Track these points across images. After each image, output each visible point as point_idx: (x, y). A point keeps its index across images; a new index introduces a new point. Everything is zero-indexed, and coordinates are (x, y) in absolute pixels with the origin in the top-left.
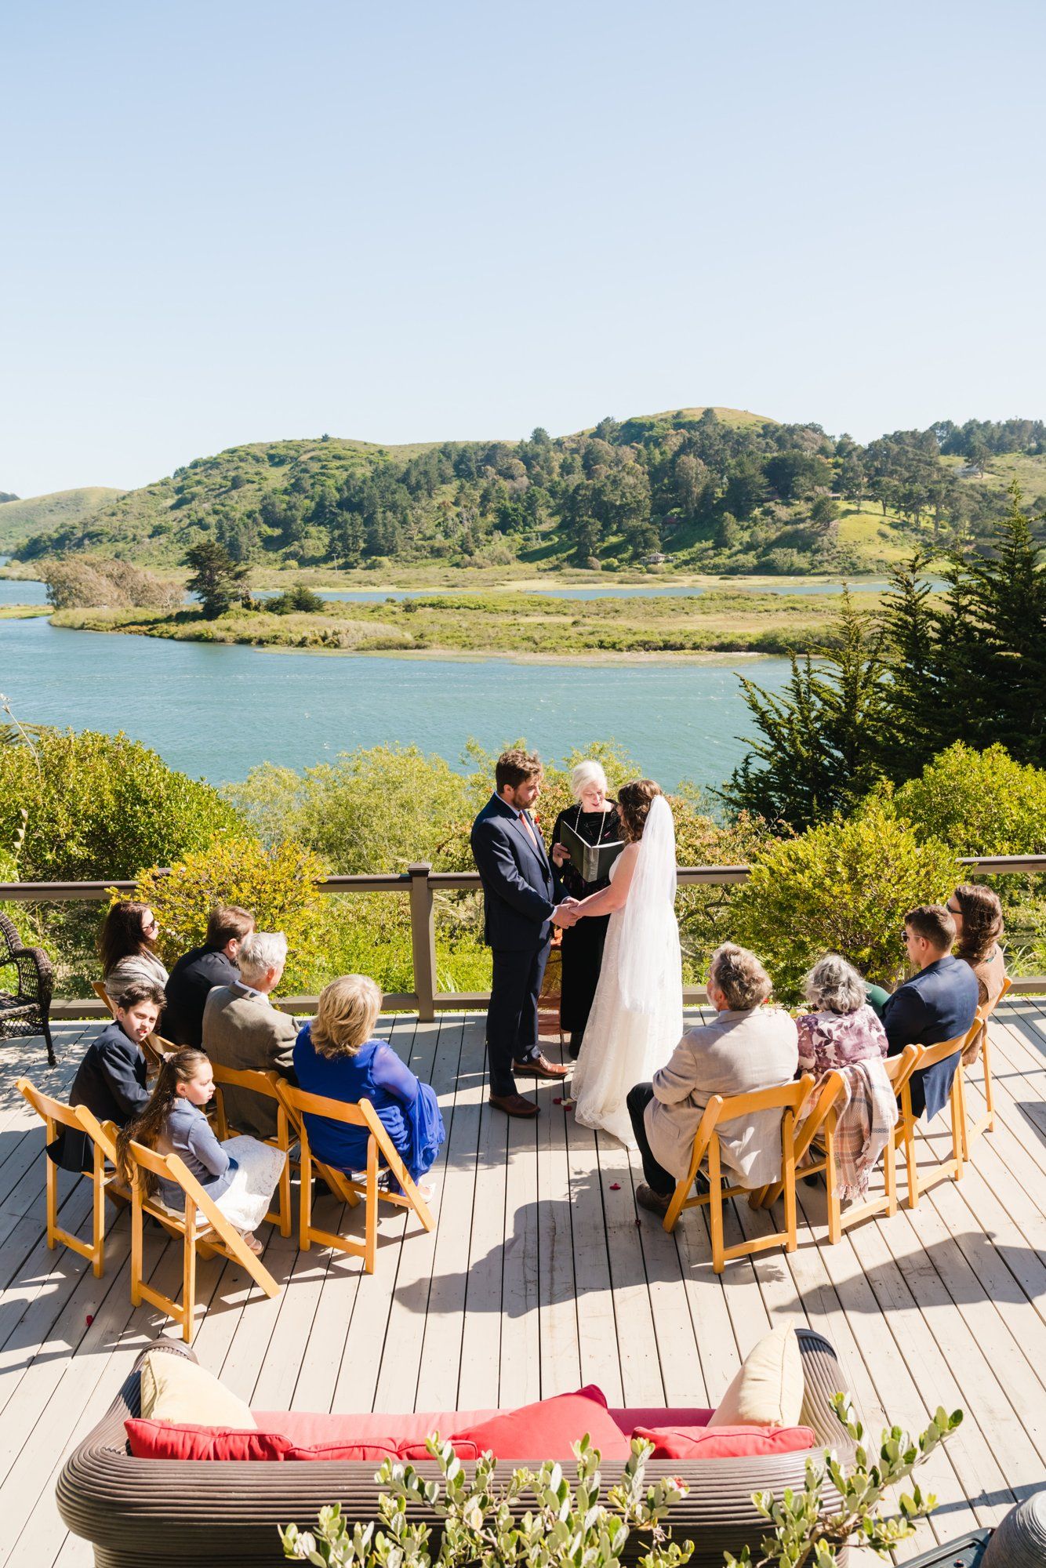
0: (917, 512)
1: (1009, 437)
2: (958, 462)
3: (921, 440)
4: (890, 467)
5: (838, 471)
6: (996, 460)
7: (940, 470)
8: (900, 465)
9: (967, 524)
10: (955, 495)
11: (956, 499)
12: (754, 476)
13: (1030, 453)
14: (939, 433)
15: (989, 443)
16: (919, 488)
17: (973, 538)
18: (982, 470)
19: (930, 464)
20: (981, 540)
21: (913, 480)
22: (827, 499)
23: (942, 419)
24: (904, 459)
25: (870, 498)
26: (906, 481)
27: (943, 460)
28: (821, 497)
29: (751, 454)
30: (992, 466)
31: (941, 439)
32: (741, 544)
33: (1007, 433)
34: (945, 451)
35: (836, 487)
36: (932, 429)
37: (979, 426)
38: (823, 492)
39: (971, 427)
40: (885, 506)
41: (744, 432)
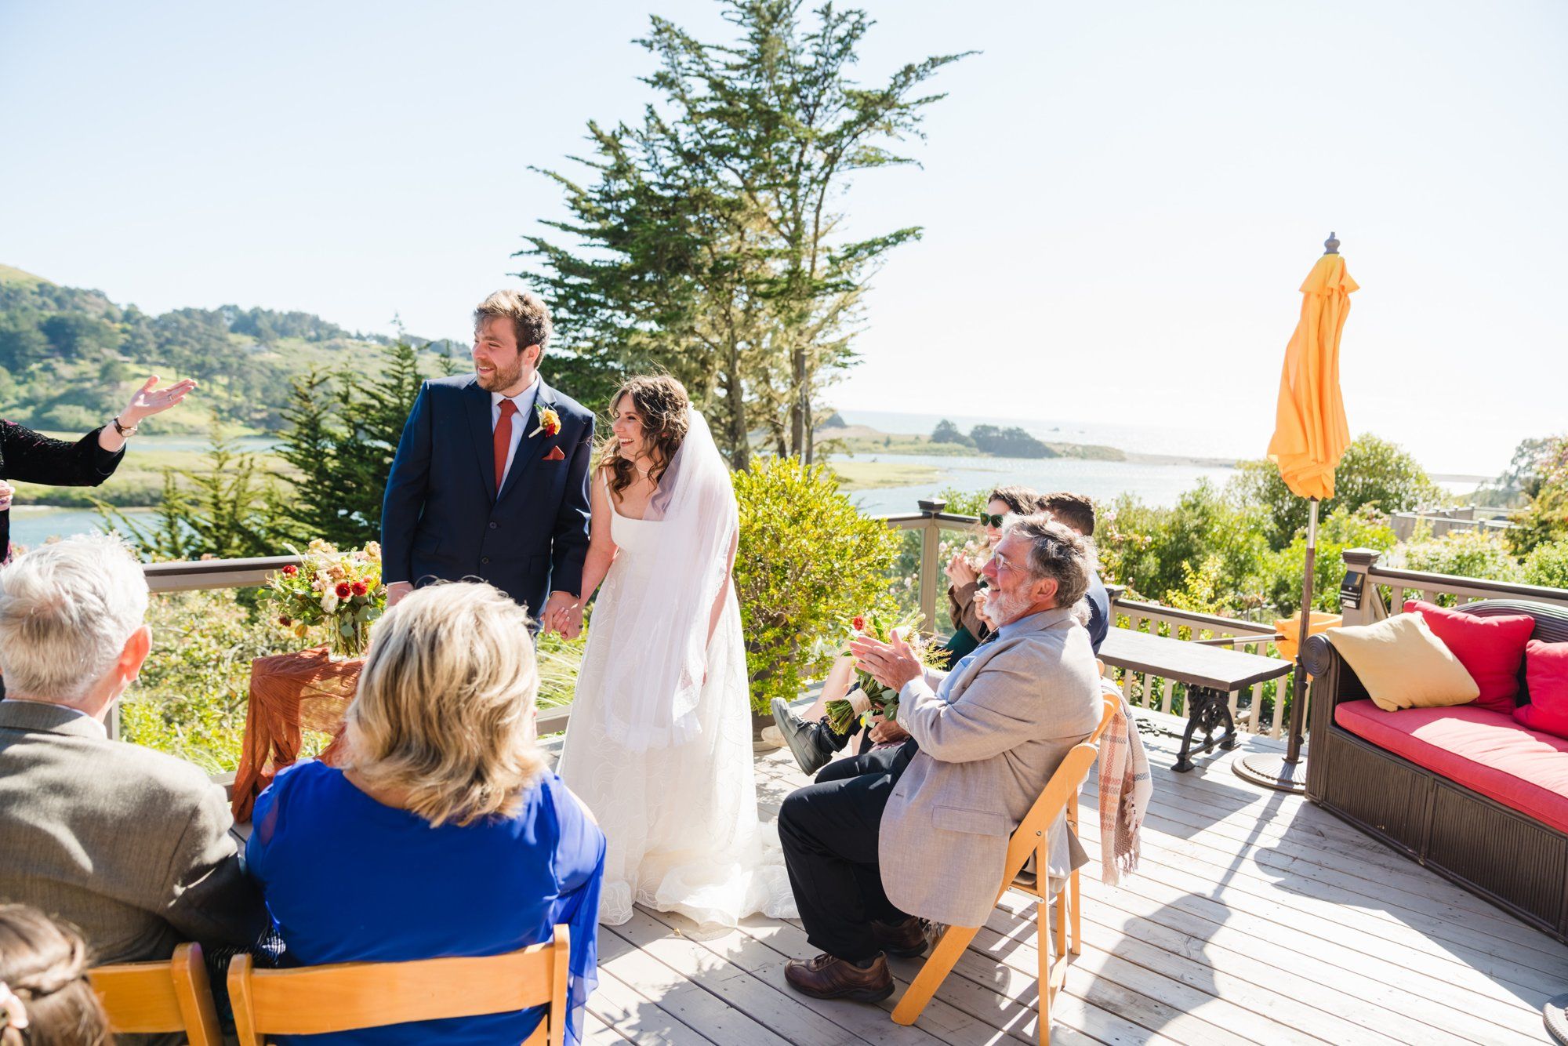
0: (211, 381)
1: (291, 325)
2: (246, 342)
3: (209, 318)
4: (181, 338)
5: (126, 336)
6: (281, 343)
7: (230, 345)
8: (191, 337)
9: (259, 395)
10: (246, 369)
11: (248, 372)
12: (29, 332)
13: (310, 340)
14: (226, 313)
15: (274, 326)
16: (212, 360)
17: (264, 407)
18: (269, 349)
19: (220, 339)
20: (273, 410)
21: (205, 350)
22: (115, 362)
23: (230, 302)
24: (194, 333)
25: (163, 365)
26: (198, 352)
27: (233, 338)
28: (109, 360)
29: (25, 309)
30: (278, 347)
31: (229, 319)
32: (17, 398)
33: (289, 321)
34: (234, 329)
35: (125, 350)
36: (221, 309)
37: (263, 312)
38: (111, 354)
39: (256, 314)
40: (178, 373)
41: (16, 288)
